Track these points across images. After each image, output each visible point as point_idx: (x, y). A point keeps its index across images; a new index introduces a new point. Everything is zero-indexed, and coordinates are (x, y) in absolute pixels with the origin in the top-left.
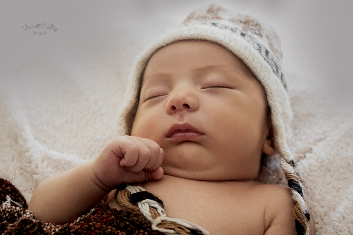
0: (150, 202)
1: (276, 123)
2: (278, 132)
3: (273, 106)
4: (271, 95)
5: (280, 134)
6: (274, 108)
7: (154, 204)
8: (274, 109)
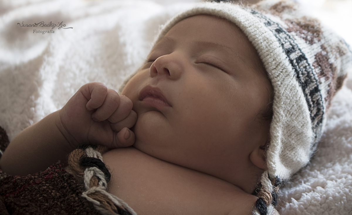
0: (97, 171)
1: (273, 131)
2: (271, 142)
3: (275, 111)
4: (277, 99)
5: (272, 144)
6: (277, 115)
7: (100, 174)
8: (275, 115)
